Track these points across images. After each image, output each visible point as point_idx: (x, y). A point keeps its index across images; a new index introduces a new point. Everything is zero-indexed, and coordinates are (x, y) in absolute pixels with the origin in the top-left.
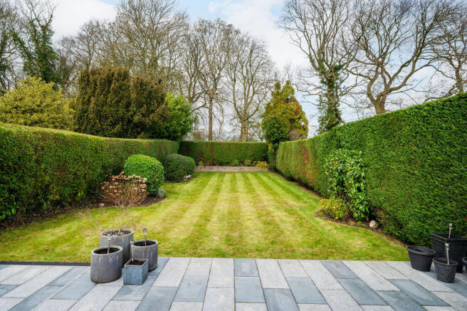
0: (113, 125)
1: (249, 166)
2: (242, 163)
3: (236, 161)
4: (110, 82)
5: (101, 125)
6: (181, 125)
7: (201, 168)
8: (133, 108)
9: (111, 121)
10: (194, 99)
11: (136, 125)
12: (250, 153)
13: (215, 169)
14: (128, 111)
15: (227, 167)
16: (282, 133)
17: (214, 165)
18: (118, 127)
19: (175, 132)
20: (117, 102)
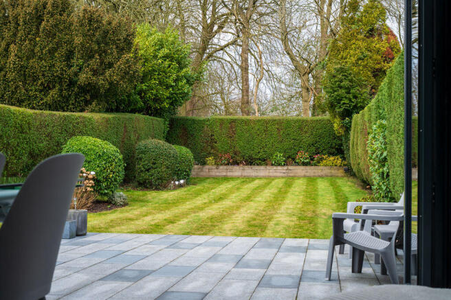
0: (46, 89)
1: (304, 164)
2: (290, 160)
3: (280, 156)
5: (27, 90)
6: (167, 87)
7: (211, 169)
9: (42, 84)
10: (216, 28)
11: (83, 90)
12: (307, 138)
13: (237, 171)
14: (70, 67)
15: (262, 168)
16: (355, 97)
17: (236, 163)
18: (53, 93)
19: (157, 100)
20: (52, 52)
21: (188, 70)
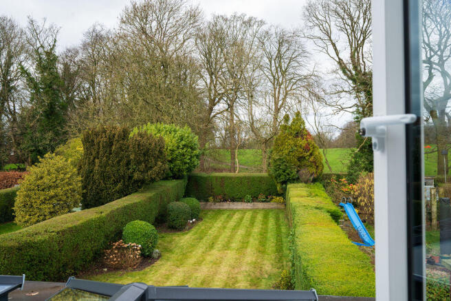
0: (115, 183)
1: (263, 202)
2: (255, 199)
3: (249, 197)
4: (111, 144)
5: (105, 184)
7: (211, 205)
8: (132, 166)
9: (114, 180)
11: (136, 181)
12: (264, 187)
13: (226, 205)
14: (129, 169)
15: (240, 203)
16: (288, 174)
17: (225, 200)
18: (119, 185)
20: (119, 162)
21: (197, 152)
